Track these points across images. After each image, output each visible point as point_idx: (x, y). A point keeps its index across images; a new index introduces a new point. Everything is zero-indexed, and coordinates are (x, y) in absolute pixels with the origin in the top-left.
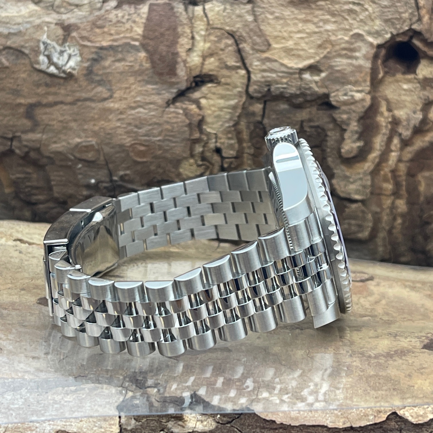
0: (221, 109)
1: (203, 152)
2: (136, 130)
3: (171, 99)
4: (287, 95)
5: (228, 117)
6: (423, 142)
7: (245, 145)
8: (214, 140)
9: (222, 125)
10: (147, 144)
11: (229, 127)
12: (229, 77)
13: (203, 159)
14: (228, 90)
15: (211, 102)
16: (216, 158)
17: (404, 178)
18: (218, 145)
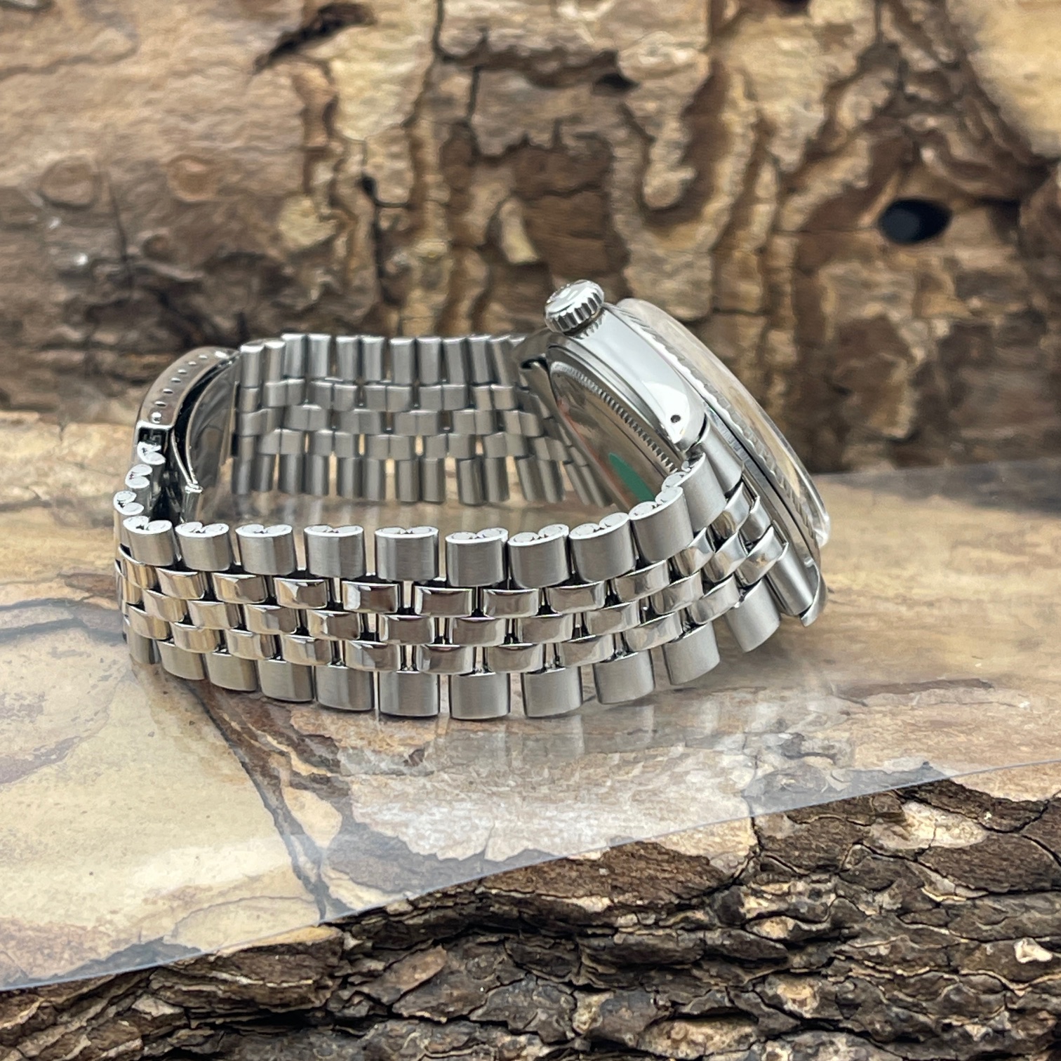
0: (377, 84)
1: (332, 184)
2: (184, 125)
3: (267, 52)
4: (524, 54)
5: (392, 102)
6: (829, 183)
7: (431, 178)
8: (357, 158)
9: (377, 123)
10: (208, 156)
11: (393, 127)
12: (396, 8)
13: (334, 201)
14: (393, 39)
15: (356, 67)
16: (362, 204)
17: (786, 275)
18: (369, 170)
